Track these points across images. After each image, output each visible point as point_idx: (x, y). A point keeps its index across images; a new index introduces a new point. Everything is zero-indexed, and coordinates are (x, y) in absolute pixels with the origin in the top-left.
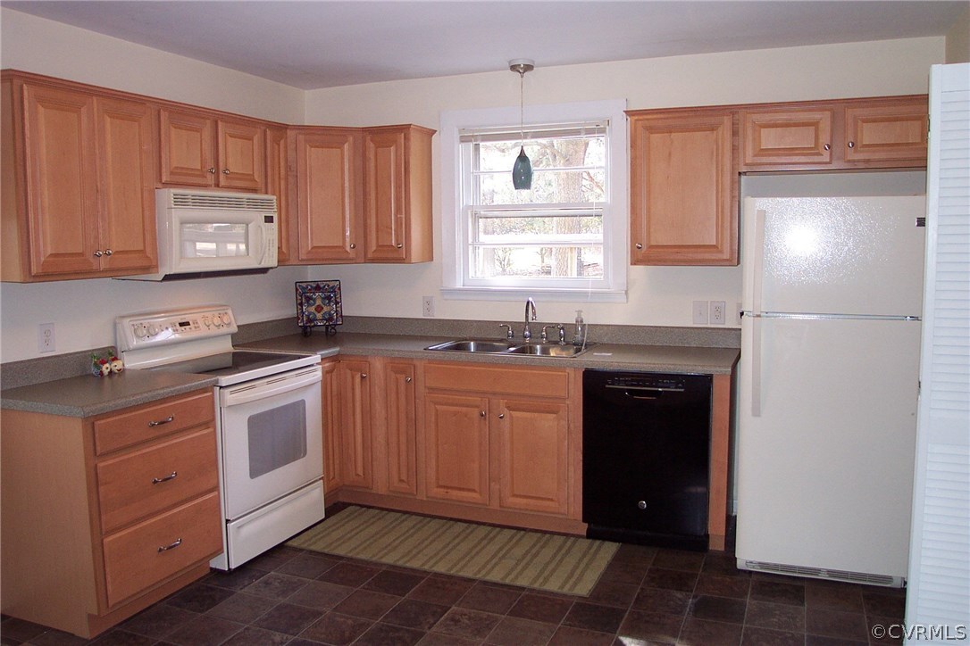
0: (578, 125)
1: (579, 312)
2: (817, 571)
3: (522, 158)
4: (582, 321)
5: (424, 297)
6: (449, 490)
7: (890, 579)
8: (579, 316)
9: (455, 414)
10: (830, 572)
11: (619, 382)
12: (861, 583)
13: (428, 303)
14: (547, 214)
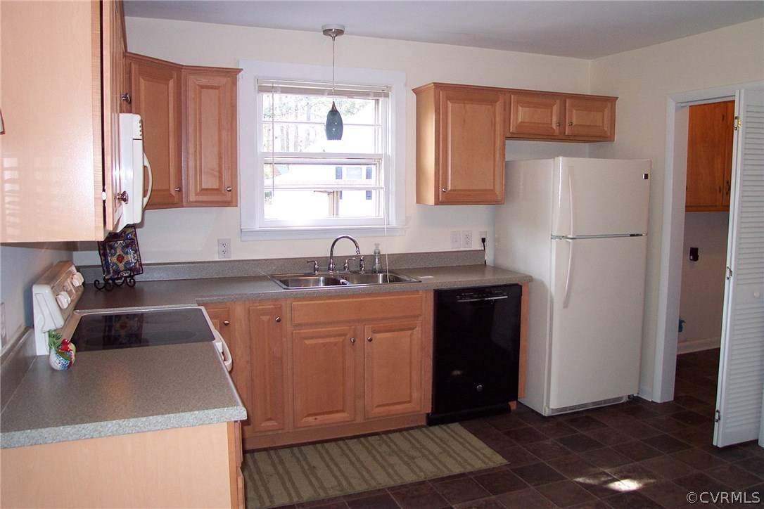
0: (367, 88)
1: (377, 245)
2: (585, 405)
3: (334, 113)
4: (379, 253)
5: (218, 240)
6: (317, 417)
7: (620, 398)
8: (377, 248)
9: (324, 345)
10: (594, 403)
11: (465, 297)
12: (598, 406)
13: (224, 245)
14: (334, 162)
